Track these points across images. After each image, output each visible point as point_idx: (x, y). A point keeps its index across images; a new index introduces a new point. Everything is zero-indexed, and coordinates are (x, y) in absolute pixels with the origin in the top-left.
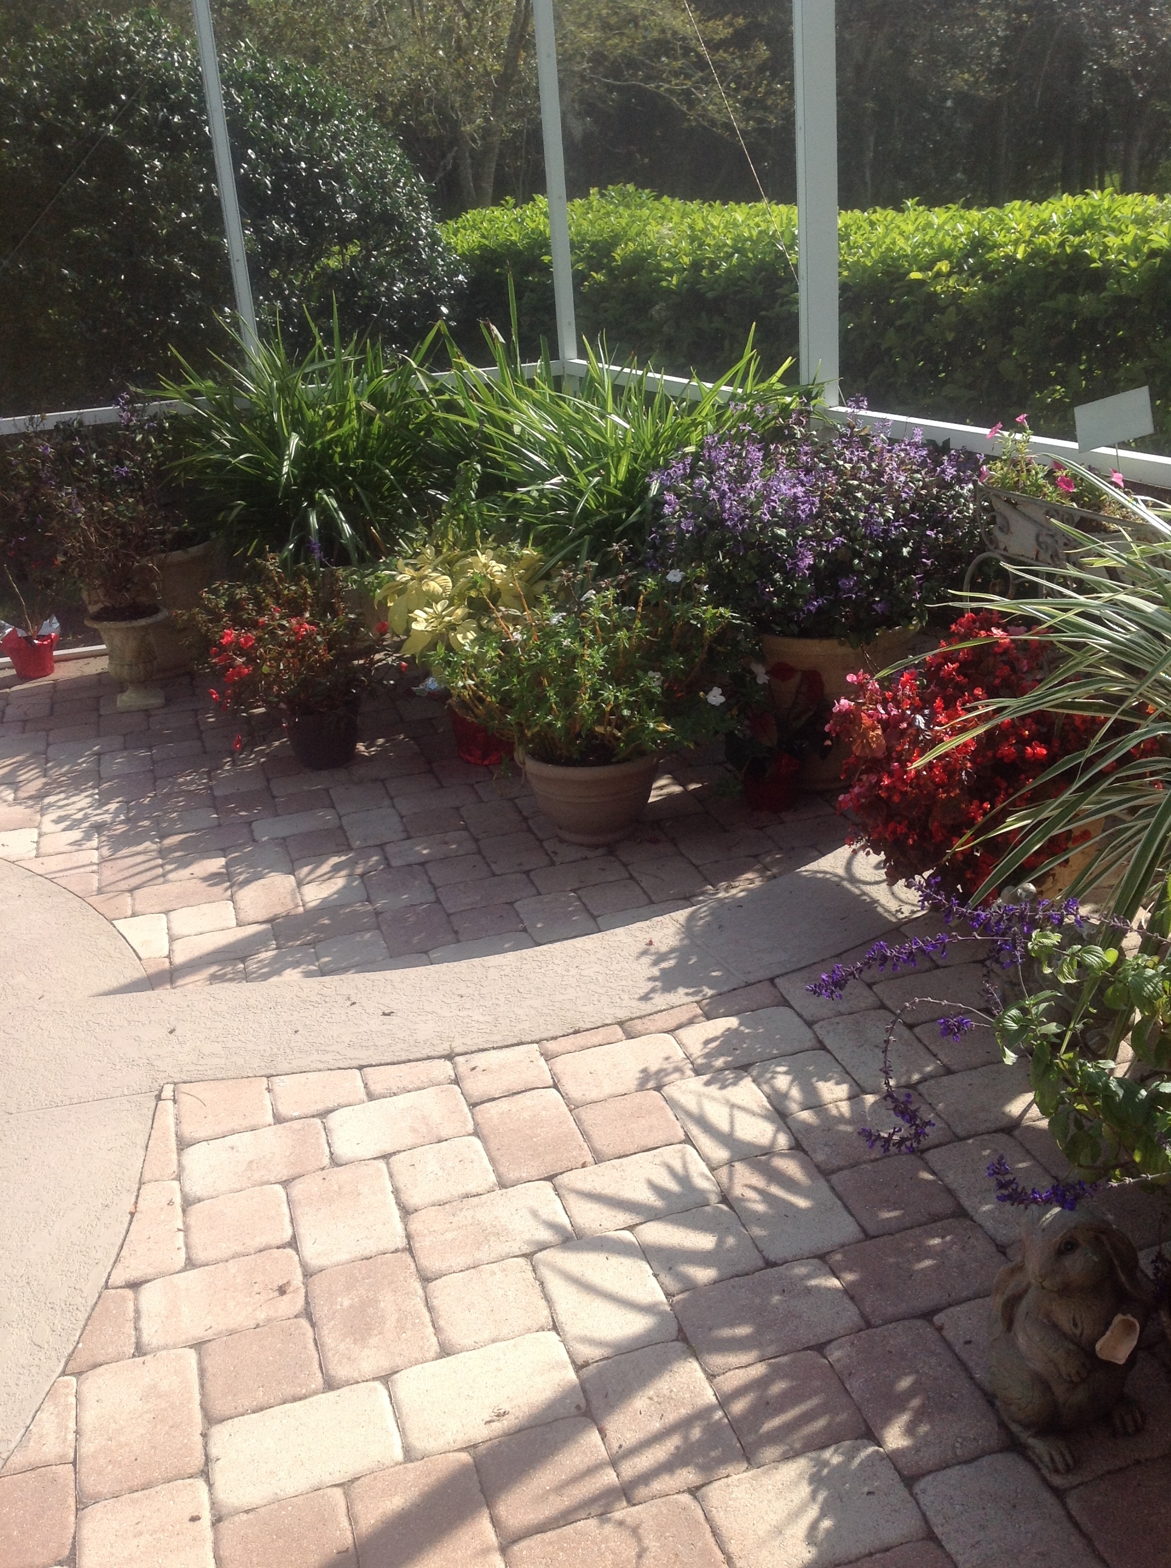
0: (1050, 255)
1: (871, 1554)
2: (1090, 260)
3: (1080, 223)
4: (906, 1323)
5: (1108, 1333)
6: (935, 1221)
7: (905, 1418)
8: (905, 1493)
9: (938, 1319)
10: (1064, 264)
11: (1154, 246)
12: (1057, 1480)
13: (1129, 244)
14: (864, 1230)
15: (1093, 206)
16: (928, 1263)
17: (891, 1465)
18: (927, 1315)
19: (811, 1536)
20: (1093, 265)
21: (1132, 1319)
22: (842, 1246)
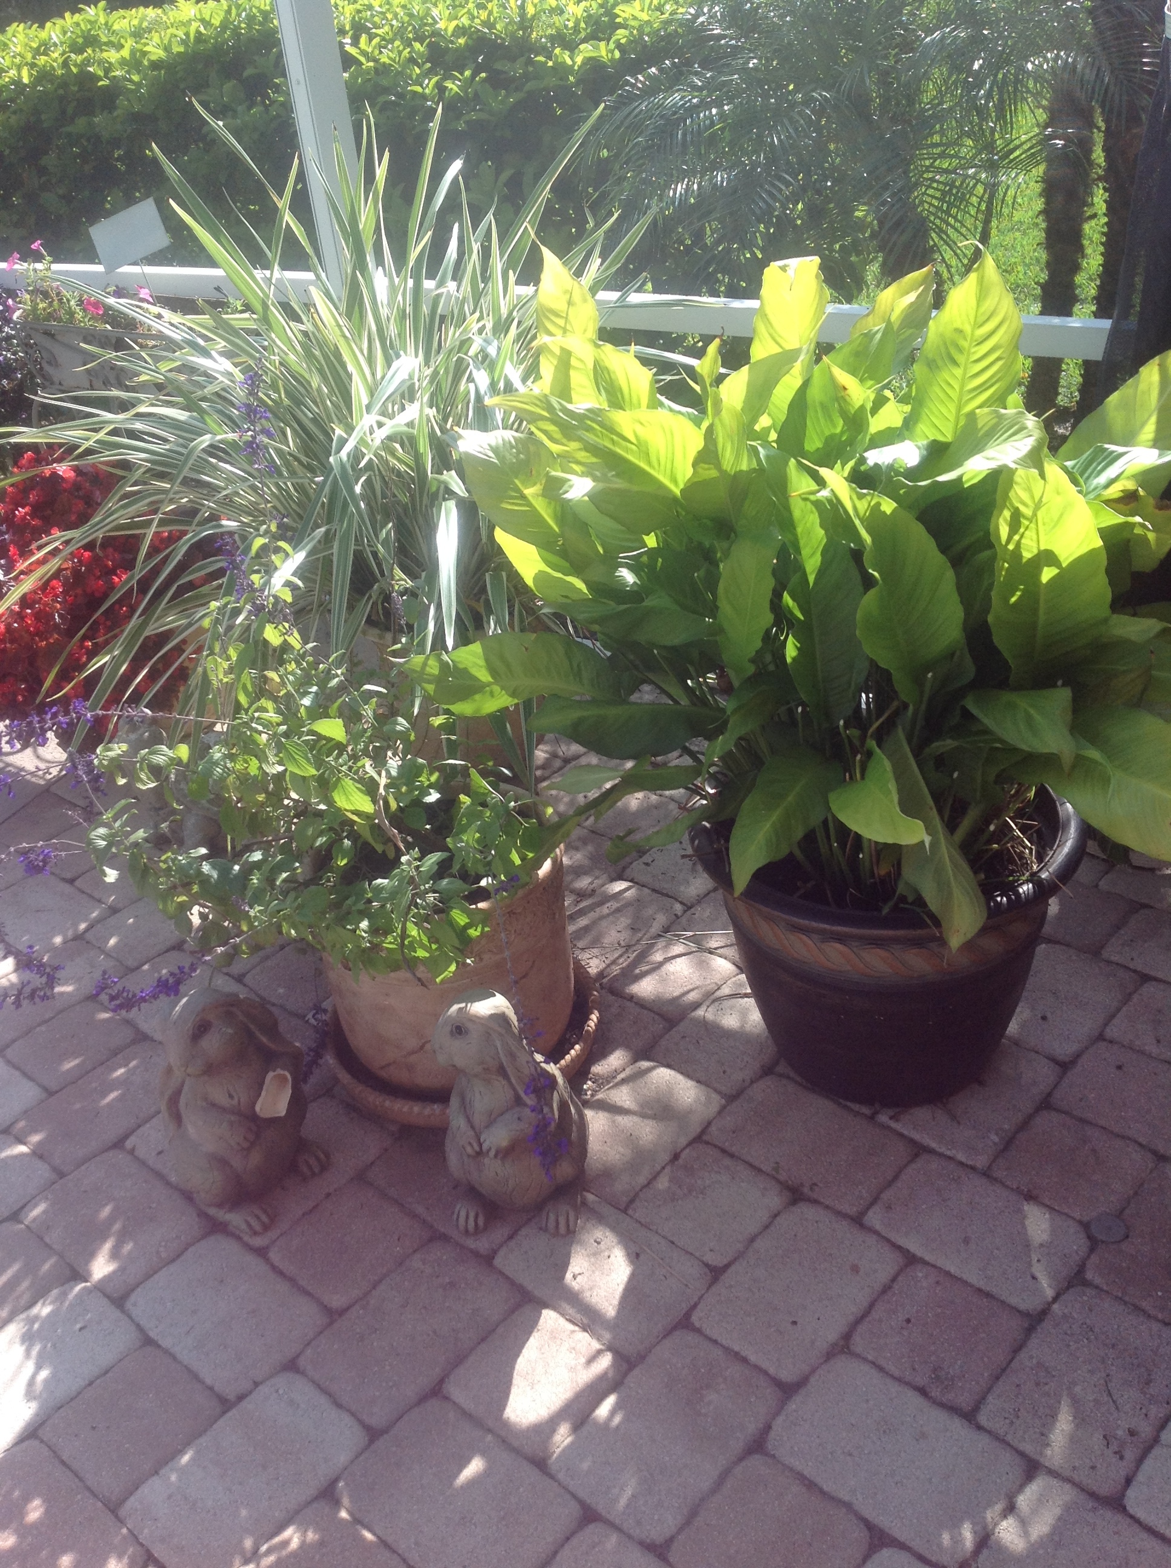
0: (57, 77)
1: (91, 1384)
2: (95, 78)
3: (80, 40)
4: (98, 1158)
5: (263, 1093)
6: (116, 1054)
7: (108, 1246)
8: (117, 1313)
9: (129, 1144)
10: (74, 85)
11: (153, 58)
12: (258, 1242)
13: (128, 58)
14: (46, 1089)
15: (90, 22)
16: (113, 1095)
17: (99, 1294)
18: (118, 1144)
19: (30, 1395)
20: (101, 83)
21: (282, 1072)
22: (25, 1112)
